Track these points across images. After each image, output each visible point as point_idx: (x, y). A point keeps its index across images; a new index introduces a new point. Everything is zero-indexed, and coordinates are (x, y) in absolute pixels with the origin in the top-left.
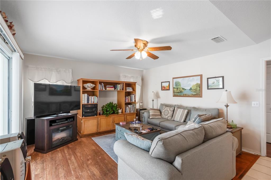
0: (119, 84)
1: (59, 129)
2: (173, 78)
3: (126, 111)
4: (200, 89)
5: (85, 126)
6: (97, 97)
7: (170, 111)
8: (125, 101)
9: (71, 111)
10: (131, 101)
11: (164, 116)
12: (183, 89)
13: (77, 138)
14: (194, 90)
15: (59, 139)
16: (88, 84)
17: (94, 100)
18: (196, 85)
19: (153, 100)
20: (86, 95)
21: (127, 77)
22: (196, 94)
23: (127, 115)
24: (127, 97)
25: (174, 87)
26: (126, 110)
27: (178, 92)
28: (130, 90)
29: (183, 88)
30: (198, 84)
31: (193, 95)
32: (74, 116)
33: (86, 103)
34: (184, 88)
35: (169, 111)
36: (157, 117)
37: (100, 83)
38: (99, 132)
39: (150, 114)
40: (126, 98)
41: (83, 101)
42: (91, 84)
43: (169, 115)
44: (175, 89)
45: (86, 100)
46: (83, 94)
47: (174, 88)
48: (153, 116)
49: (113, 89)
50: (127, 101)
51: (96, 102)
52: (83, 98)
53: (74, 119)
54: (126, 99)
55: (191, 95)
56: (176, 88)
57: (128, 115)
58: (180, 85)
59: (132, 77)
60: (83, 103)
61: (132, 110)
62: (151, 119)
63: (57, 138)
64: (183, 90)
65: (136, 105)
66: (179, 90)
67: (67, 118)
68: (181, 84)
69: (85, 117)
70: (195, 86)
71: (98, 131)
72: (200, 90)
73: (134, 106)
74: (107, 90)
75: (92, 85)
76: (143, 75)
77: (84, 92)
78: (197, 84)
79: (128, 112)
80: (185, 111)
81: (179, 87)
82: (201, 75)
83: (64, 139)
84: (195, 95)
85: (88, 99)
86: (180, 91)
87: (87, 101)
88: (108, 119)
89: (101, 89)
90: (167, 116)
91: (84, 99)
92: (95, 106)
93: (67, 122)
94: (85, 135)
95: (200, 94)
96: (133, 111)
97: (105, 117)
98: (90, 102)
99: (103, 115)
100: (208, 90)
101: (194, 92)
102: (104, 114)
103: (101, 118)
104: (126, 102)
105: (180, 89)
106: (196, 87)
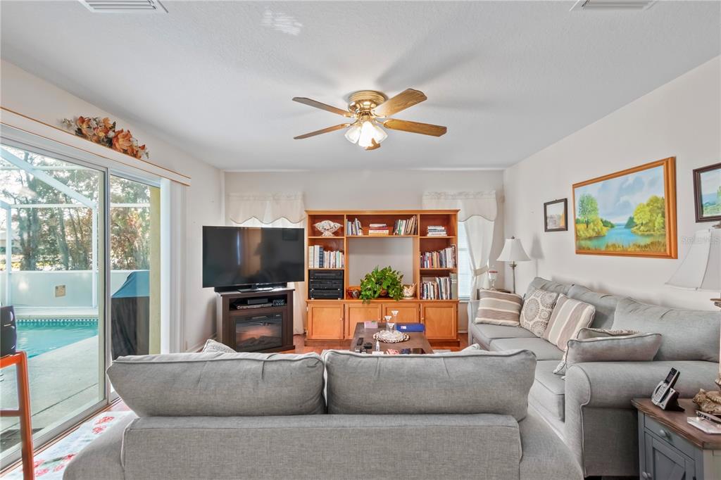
0: (407, 217)
1: (251, 318)
2: (575, 186)
3: (425, 293)
4: (664, 223)
5: (315, 319)
6: (343, 252)
7: (541, 307)
8: (422, 265)
9: (288, 283)
10: (441, 265)
11: (525, 321)
12: (605, 224)
13: (294, 344)
14: (642, 228)
15: (254, 338)
16: (323, 222)
17: (334, 260)
18: (648, 205)
19: (514, 266)
20: (317, 247)
21: (442, 197)
22: (652, 243)
23: (427, 305)
24: (428, 254)
25: (577, 217)
26: (423, 290)
27: (588, 236)
28: (437, 232)
29: (604, 220)
30: (656, 200)
31: (639, 246)
32: (286, 295)
33: (317, 267)
34: (608, 220)
35: (541, 305)
36: (501, 321)
37: (351, 218)
38: (346, 339)
39: (480, 308)
40: (426, 258)
41: (311, 263)
42: (330, 222)
43: (537, 319)
44: (582, 227)
45: (317, 259)
46: (310, 247)
47: (577, 222)
48: (485, 317)
49: (387, 232)
50: (428, 266)
51: (339, 266)
52: (311, 255)
53: (286, 302)
54: (423, 260)
55: (631, 249)
56: (583, 223)
57: (432, 304)
58: (595, 210)
59: (460, 194)
60: (311, 267)
61: (443, 290)
62: (478, 323)
63: (251, 337)
64: (605, 228)
65: (457, 278)
66: (593, 230)
67: (271, 298)
68: (598, 207)
69: (315, 299)
70: (647, 209)
71: (344, 337)
72: (664, 228)
73: (450, 282)
74: (370, 235)
75: (332, 224)
76: (503, 186)
77: (313, 242)
78: (651, 201)
79: (432, 296)
80: (583, 309)
81: (591, 217)
82: (667, 160)
83: (263, 341)
84: (645, 246)
85: (320, 258)
86: (595, 235)
87: (320, 261)
88: (370, 309)
89: (354, 232)
90: (531, 323)
91: (312, 257)
92: (339, 275)
93: (271, 305)
94: (314, 342)
95: (664, 245)
96: (446, 294)
97: (361, 305)
98: (326, 266)
99: (358, 298)
100: (699, 224)
101: (643, 235)
102: (360, 297)
103: (351, 305)
104: (425, 268)
105: (595, 225)
106: (651, 215)
